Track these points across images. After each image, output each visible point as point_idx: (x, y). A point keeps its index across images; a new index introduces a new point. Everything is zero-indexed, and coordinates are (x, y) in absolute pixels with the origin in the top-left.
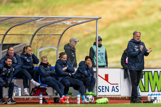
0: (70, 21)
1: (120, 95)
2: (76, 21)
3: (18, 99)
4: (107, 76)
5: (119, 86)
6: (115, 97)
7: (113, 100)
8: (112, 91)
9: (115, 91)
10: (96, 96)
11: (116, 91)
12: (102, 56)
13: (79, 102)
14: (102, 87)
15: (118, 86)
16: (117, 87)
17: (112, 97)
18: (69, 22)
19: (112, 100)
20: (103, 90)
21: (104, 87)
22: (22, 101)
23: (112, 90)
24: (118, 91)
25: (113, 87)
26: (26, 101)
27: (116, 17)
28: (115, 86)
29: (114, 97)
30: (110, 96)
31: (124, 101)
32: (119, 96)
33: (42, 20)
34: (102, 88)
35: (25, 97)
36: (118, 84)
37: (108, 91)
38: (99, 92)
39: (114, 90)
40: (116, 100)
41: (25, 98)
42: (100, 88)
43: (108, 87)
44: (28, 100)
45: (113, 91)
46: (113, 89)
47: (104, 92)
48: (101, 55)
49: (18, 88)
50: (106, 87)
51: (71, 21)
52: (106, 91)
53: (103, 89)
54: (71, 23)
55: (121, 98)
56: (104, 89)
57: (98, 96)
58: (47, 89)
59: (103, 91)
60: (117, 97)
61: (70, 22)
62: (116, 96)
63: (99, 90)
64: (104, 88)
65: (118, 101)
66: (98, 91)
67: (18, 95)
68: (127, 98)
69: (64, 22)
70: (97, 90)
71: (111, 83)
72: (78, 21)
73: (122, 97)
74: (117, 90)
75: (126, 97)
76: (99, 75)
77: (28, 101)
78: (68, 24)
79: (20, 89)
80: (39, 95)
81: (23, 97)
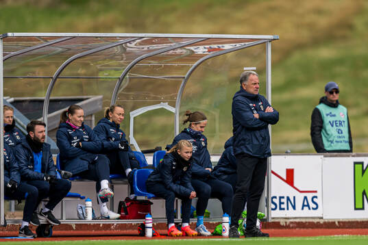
0: (206, 46)
1: (322, 218)
2: (220, 45)
3: (86, 228)
4: (290, 173)
5: (320, 197)
6: (309, 223)
7: (305, 229)
8: (303, 209)
9: (309, 209)
10: (265, 220)
11: (313, 209)
12: (341, 128)
13: (226, 234)
14: (281, 198)
15: (316, 197)
16: (315, 200)
17: (304, 221)
18: (201, 47)
19: (304, 227)
20: (282, 206)
21: (283, 197)
22: (93, 232)
23: (304, 206)
24: (317, 208)
25: (305, 198)
26: (103, 232)
27: (305, 35)
28: (310, 196)
29: (308, 220)
30: (297, 220)
31: (331, 230)
32: (318, 220)
33: (140, 44)
34: (280, 200)
35: (102, 222)
36: (316, 192)
37: (294, 207)
38: (272, 209)
39: (308, 206)
40: (312, 228)
41: (101, 225)
42: (274, 200)
43: (294, 197)
44: (107, 229)
45: (305, 208)
46: (306, 203)
47: (284, 209)
48: (338, 125)
49: (86, 201)
50: (288, 199)
51: (208, 46)
52: (288, 209)
53: (281, 203)
54: (207, 50)
55: (325, 223)
56: (283, 203)
57: (270, 220)
58: (152, 203)
59: (281, 209)
60: (315, 221)
61: (205, 48)
62: (311, 220)
63: (273, 206)
64: (284, 200)
65: (316, 230)
66: (270, 209)
67: (85, 218)
68: (337, 223)
69: (192, 48)
70: (267, 206)
71: (301, 190)
72: (224, 45)
73: (326, 221)
74: (315, 206)
75: (334, 223)
76: (273, 172)
77: (108, 232)
78: (201, 53)
79: (89, 203)
80: (145, 218)
81: (96, 222)
